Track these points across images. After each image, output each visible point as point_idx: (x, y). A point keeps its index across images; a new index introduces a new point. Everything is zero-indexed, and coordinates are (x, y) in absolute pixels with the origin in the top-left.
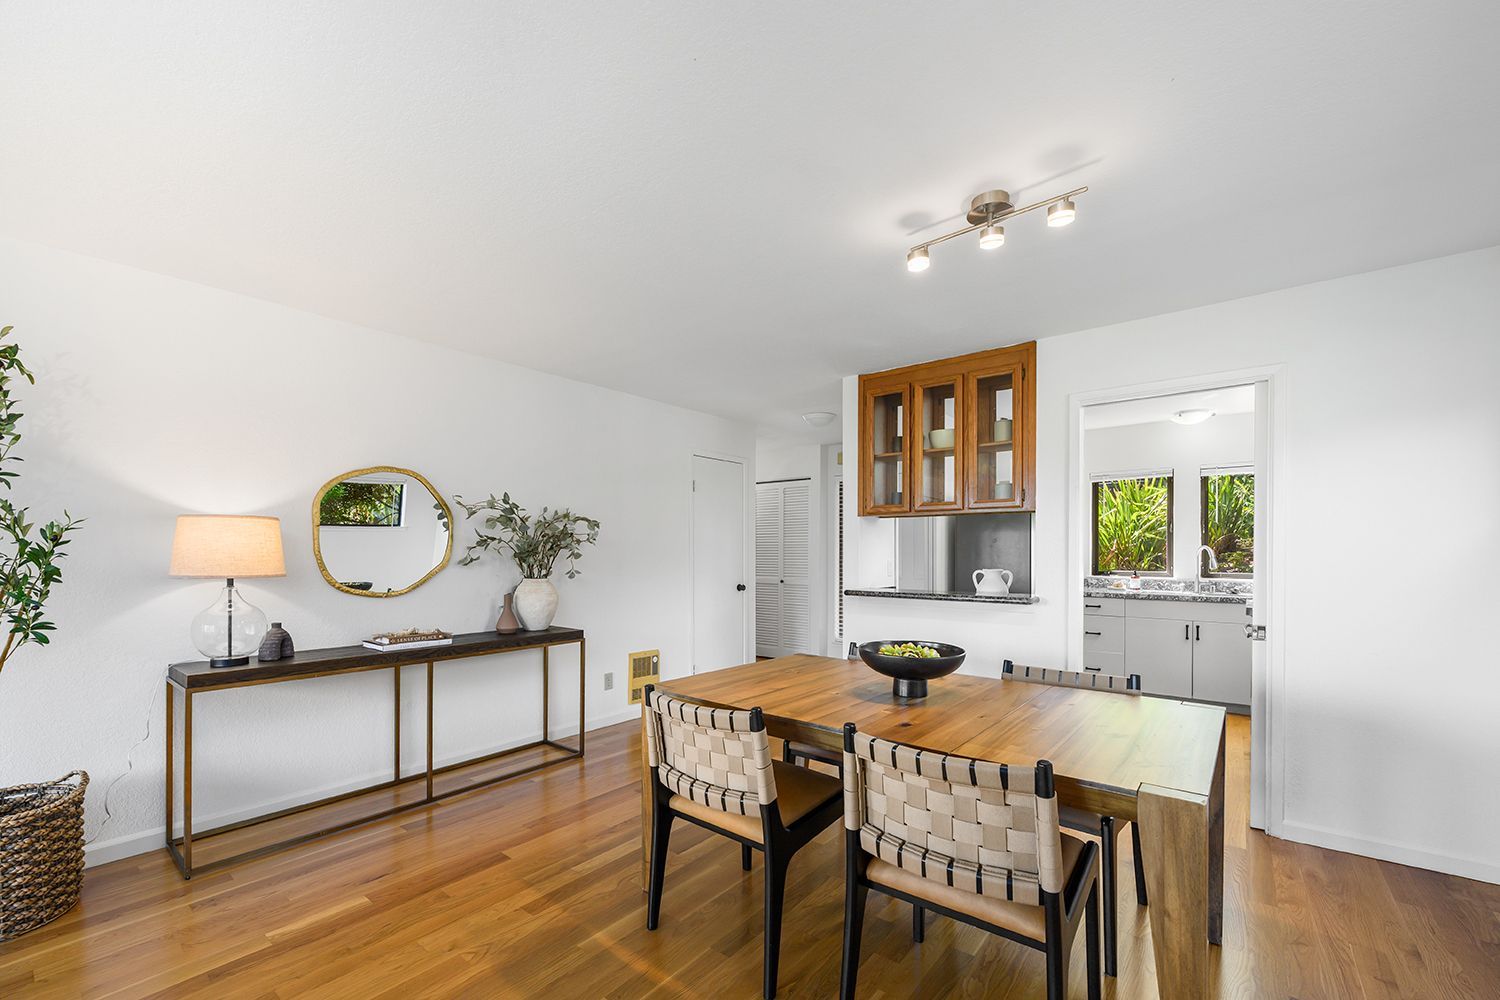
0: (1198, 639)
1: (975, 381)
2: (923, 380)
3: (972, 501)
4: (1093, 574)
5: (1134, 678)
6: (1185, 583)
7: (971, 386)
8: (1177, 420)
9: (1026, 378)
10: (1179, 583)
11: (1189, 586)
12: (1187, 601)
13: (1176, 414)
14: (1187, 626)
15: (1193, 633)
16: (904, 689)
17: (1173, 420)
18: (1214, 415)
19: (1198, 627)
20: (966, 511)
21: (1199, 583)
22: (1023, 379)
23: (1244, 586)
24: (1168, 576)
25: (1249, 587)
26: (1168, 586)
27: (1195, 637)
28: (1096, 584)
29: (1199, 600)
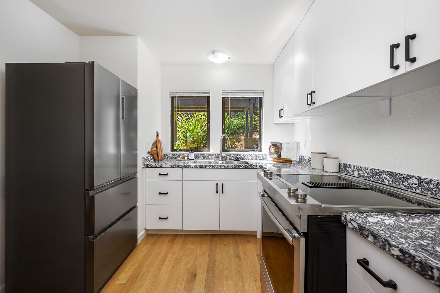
0: (223, 192)
4: (171, 151)
6: (215, 155)
10: (212, 155)
11: (217, 157)
14: (217, 185)
15: (220, 189)
17: (209, 59)
19: (223, 185)
21: (222, 155)
23: (241, 156)
24: (208, 151)
25: (243, 157)
26: (207, 157)
27: (221, 191)
28: (172, 157)
29: (223, 167)
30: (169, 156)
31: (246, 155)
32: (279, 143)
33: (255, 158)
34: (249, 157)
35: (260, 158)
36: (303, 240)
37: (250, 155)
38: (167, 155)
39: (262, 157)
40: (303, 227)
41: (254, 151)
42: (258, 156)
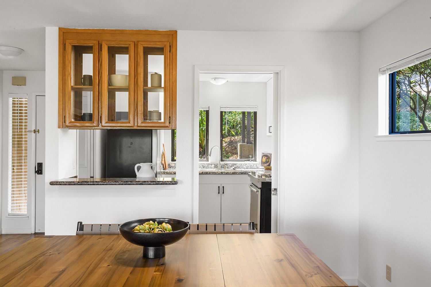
0: (223, 193)
1: (142, 48)
2: (108, 41)
3: (140, 122)
4: (172, 161)
5: (251, 223)
6: (214, 164)
7: (139, 50)
8: (213, 82)
9: (171, 51)
10: (211, 165)
11: (216, 166)
12: (219, 174)
13: (213, 79)
14: (219, 187)
15: (221, 190)
16: (151, 253)
17: (210, 81)
18: (228, 81)
19: (223, 187)
20: (135, 128)
21: (220, 164)
22: (170, 52)
23: (237, 165)
24: (206, 161)
25: (239, 166)
26: (207, 166)
27: (222, 192)
28: (174, 167)
29: (224, 173)
30: (172, 165)
31: (242, 165)
32: (269, 154)
33: (250, 167)
34: (245, 166)
35: (254, 167)
36: (260, 190)
37: (246, 164)
38: (170, 165)
39: (257, 166)
40: (260, 186)
41: (249, 160)
42: (252, 165)
